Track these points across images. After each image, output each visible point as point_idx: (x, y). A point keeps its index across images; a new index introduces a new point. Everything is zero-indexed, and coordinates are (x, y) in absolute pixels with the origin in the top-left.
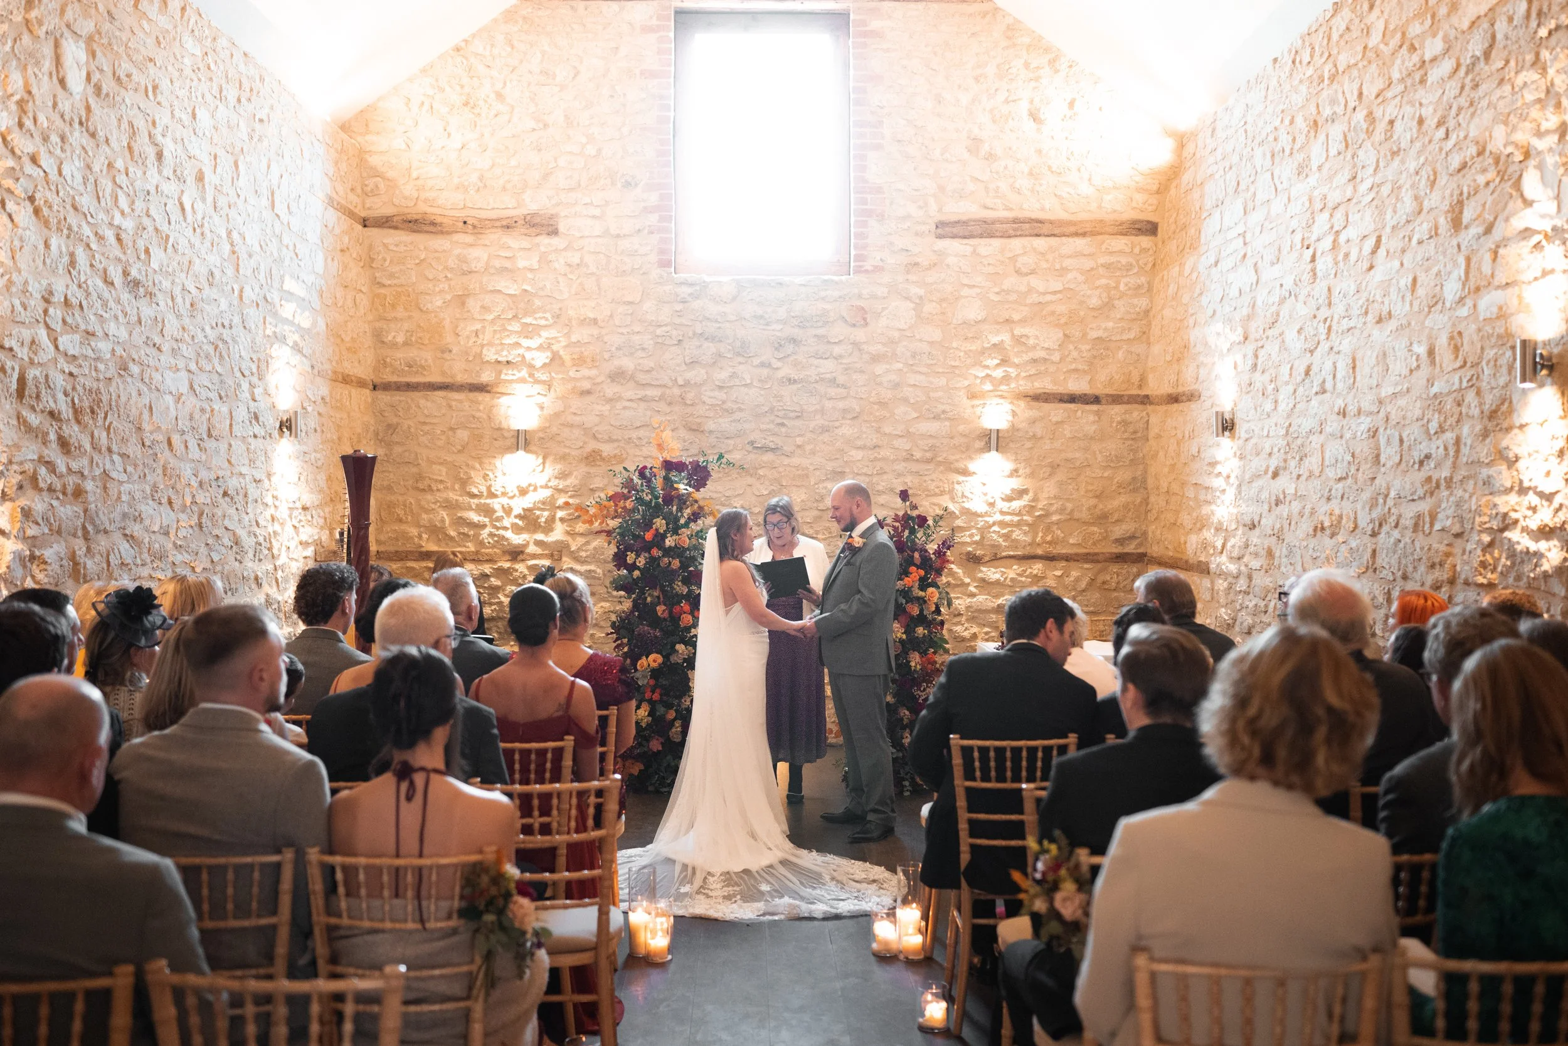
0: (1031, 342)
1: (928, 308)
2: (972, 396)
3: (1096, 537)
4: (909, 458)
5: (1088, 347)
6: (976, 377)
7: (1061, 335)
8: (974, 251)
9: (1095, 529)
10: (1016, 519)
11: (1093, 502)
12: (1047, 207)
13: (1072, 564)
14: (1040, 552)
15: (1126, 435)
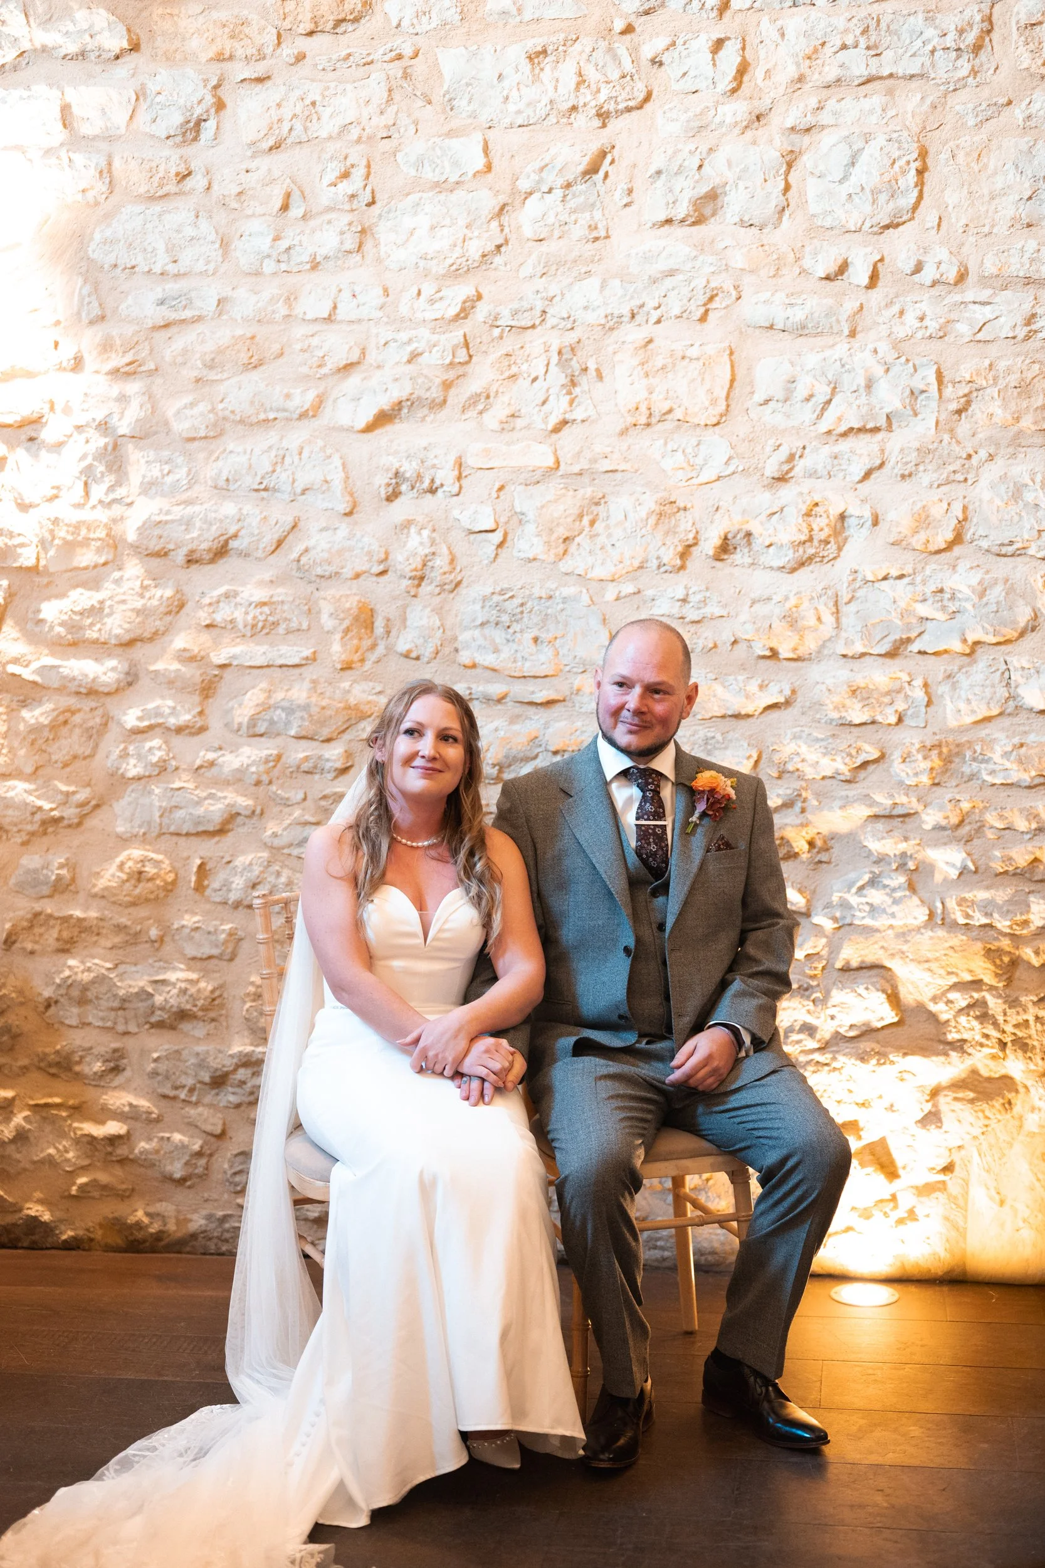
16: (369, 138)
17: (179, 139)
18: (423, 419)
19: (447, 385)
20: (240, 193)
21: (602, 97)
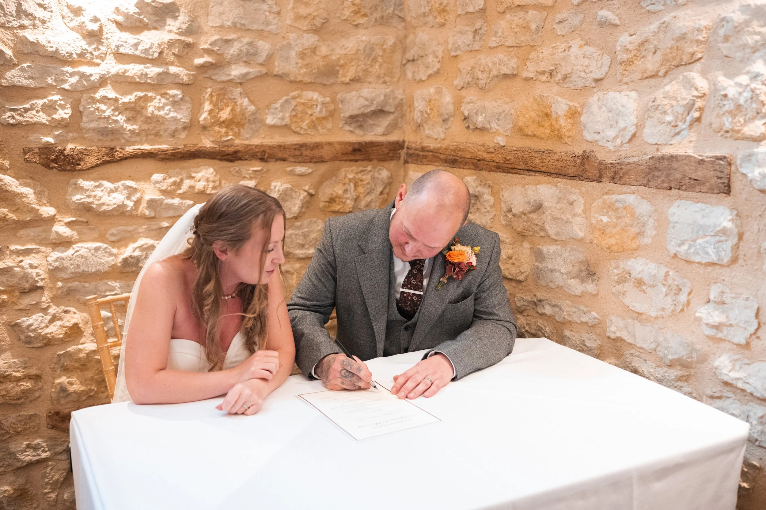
3: (317, 111)
9: (315, 96)
10: (153, 71)
11: (310, 40)
13: (273, 166)
14: (207, 143)
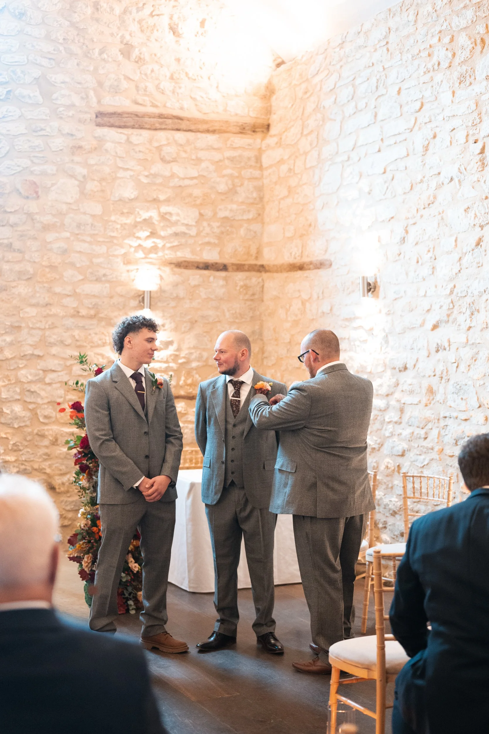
0: (174, 218)
1: (91, 186)
2: (128, 262)
4: (76, 314)
5: (218, 224)
6: (131, 246)
7: (197, 214)
8: (128, 139)
10: (164, 366)
12: (186, 106)
14: (182, 393)
15: (247, 297)
16: (435, 239)
17: (400, 243)
18: (444, 326)
19: (448, 316)
20: (409, 259)
21: (481, 221)
